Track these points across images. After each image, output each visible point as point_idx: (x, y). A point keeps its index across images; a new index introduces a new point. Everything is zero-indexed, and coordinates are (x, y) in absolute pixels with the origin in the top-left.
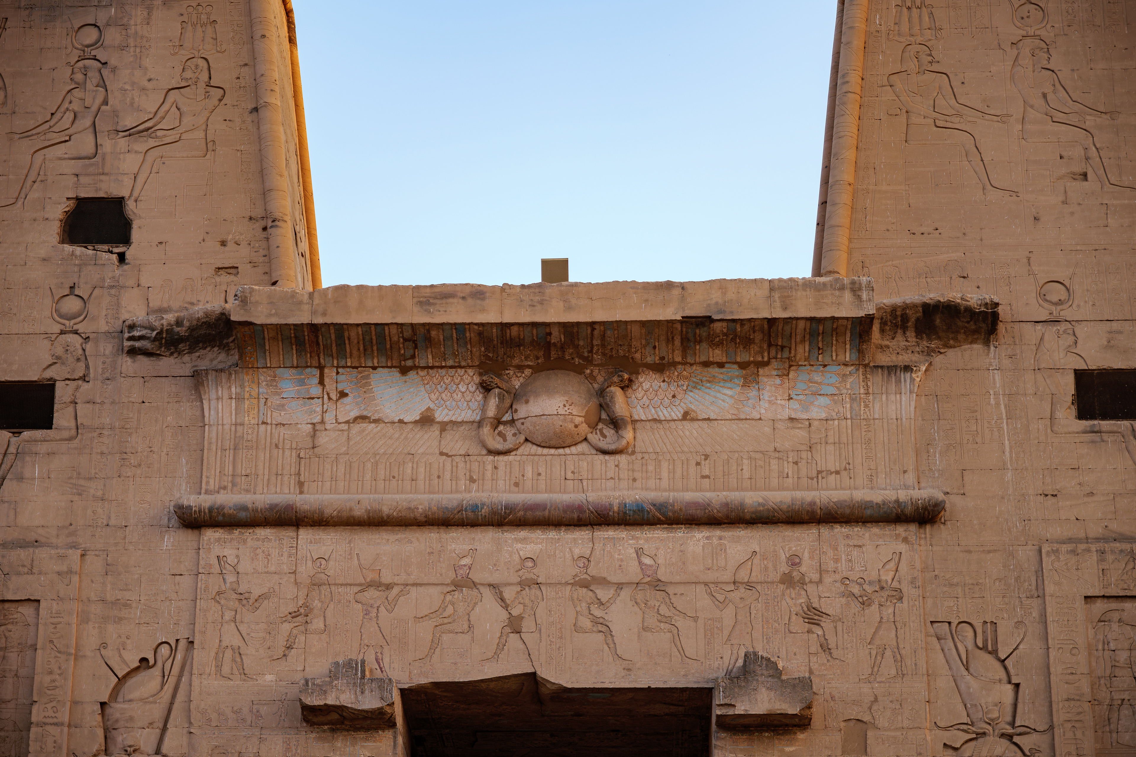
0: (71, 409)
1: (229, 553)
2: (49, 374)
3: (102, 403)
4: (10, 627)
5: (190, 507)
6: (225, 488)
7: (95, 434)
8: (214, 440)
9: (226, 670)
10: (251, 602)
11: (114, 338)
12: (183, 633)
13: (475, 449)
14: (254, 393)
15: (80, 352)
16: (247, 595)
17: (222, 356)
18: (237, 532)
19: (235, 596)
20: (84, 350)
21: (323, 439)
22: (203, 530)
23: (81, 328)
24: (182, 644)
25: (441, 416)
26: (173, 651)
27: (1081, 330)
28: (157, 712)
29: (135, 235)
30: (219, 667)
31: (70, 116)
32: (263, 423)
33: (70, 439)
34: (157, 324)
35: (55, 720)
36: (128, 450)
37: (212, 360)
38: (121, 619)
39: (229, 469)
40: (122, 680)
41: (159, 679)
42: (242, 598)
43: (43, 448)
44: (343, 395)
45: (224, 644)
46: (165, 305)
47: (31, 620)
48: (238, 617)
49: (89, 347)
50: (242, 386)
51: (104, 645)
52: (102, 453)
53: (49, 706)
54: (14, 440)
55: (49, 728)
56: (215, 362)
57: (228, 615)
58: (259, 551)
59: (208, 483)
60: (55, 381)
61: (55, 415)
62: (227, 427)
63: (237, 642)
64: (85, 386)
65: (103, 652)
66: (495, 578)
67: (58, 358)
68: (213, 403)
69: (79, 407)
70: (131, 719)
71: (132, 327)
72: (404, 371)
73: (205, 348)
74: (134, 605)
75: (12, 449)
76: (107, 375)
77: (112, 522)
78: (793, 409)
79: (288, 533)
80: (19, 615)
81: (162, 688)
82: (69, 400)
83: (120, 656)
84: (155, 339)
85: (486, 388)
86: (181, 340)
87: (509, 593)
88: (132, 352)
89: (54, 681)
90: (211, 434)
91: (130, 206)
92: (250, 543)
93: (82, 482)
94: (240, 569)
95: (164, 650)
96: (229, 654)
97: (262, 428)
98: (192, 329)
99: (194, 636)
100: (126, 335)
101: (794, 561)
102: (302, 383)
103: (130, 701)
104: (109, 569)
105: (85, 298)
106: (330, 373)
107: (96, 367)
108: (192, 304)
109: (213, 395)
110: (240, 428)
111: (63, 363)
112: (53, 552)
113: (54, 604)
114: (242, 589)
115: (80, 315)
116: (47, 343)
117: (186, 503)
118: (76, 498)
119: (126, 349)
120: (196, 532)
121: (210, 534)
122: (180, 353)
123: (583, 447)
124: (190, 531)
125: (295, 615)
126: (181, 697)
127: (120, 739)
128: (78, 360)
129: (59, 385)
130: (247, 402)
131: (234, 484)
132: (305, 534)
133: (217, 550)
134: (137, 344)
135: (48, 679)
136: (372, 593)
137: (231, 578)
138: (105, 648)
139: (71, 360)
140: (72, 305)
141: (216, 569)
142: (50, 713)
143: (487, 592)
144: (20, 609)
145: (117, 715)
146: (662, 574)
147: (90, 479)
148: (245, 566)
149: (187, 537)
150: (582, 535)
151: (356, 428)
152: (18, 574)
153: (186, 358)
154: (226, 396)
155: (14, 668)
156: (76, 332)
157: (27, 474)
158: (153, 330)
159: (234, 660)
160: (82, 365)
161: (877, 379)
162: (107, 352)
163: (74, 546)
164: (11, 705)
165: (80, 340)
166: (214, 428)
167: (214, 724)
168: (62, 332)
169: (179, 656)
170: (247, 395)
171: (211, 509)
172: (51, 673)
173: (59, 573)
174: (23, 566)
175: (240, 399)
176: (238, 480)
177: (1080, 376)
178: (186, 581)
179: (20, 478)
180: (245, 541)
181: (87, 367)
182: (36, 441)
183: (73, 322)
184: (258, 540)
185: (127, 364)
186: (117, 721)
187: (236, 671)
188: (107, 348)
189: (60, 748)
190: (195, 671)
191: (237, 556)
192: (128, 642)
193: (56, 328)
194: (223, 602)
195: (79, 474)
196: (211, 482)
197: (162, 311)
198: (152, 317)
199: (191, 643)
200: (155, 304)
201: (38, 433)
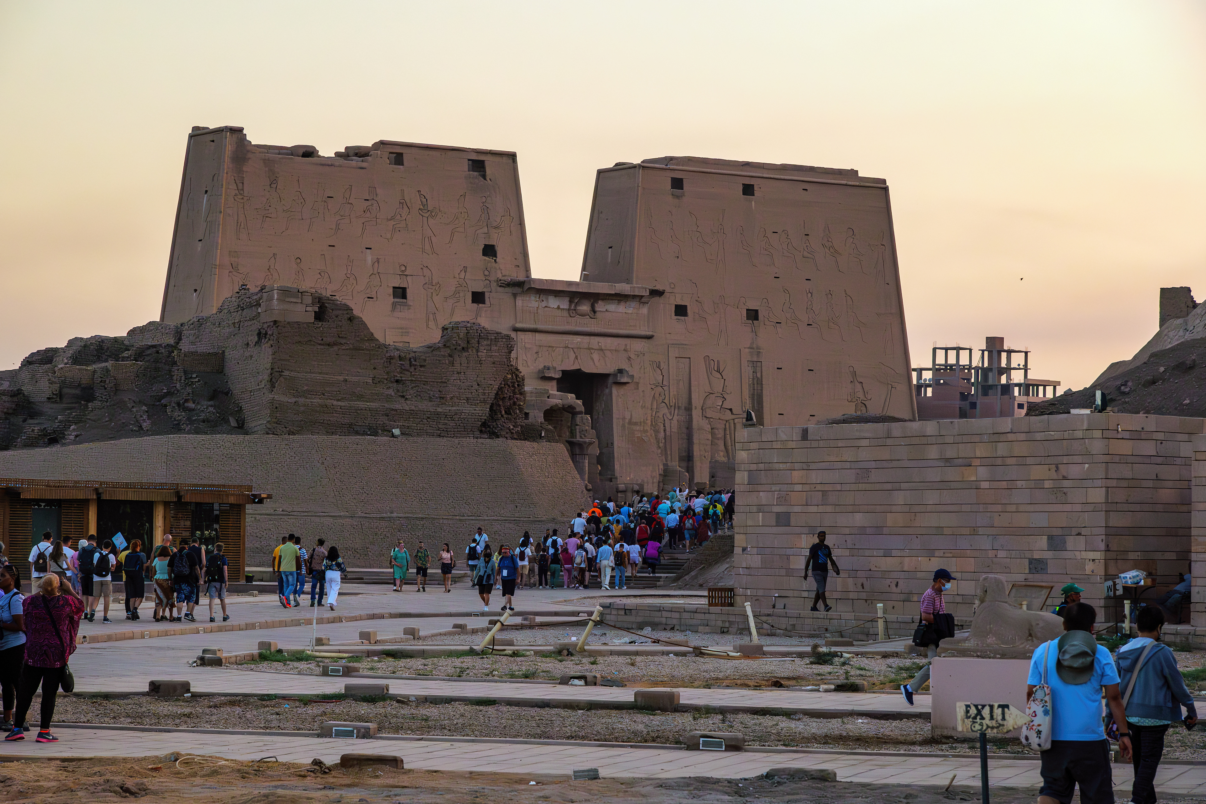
0: (489, 300)
1: (523, 337)
2: (484, 290)
3: (495, 299)
6: (521, 322)
7: (494, 307)
8: (518, 311)
11: (497, 282)
13: (568, 315)
17: (518, 290)
18: (524, 333)
20: (490, 285)
21: (539, 311)
23: (489, 279)
25: (562, 307)
27: (677, 295)
29: (498, 255)
30: (523, 364)
31: (482, 221)
33: (489, 307)
34: (507, 280)
36: (501, 311)
37: (516, 290)
39: (522, 317)
42: (526, 348)
43: (484, 309)
44: (543, 301)
45: (523, 359)
46: (507, 275)
48: (526, 353)
50: (522, 298)
52: (496, 311)
54: (479, 306)
57: (524, 352)
58: (529, 337)
60: (485, 292)
61: (486, 301)
62: (521, 307)
63: (526, 358)
64: (491, 294)
66: (572, 346)
67: (485, 286)
68: (518, 301)
69: (491, 299)
71: (500, 280)
72: (555, 296)
73: (514, 287)
75: (478, 309)
76: (495, 292)
77: (500, 328)
78: (624, 310)
79: (534, 333)
82: (488, 297)
84: (505, 284)
85: (571, 302)
86: (510, 285)
87: (575, 350)
88: (500, 286)
91: (496, 248)
96: (524, 361)
98: (512, 282)
100: (499, 282)
101: (626, 345)
102: (536, 297)
105: (489, 271)
106: (541, 296)
107: (493, 290)
108: (511, 275)
109: (518, 299)
110: (523, 307)
111: (486, 288)
115: (489, 276)
116: (482, 282)
120: (516, 332)
121: (519, 333)
122: (510, 288)
123: (588, 317)
124: (514, 331)
125: (536, 353)
131: (523, 321)
132: (537, 334)
133: (521, 337)
134: (502, 285)
136: (550, 349)
137: (524, 344)
139: (488, 287)
140: (486, 273)
143: (571, 349)
146: (603, 348)
147: (494, 318)
148: (526, 341)
150: (587, 338)
151: (546, 309)
158: (504, 281)
159: (526, 363)
160: (490, 288)
161: (642, 304)
162: (495, 286)
165: (489, 282)
166: (518, 307)
171: (521, 328)
177: (676, 306)
179: (481, 316)
180: (526, 335)
182: (483, 307)
183: (487, 277)
184: (528, 335)
185: (499, 289)
187: (526, 365)
188: (495, 284)
191: (525, 339)
193: (484, 279)
194: (522, 349)
195: (492, 316)
196: (518, 320)
197: (504, 276)
198: (505, 278)
199: (517, 358)
200: (503, 274)
201: (483, 305)
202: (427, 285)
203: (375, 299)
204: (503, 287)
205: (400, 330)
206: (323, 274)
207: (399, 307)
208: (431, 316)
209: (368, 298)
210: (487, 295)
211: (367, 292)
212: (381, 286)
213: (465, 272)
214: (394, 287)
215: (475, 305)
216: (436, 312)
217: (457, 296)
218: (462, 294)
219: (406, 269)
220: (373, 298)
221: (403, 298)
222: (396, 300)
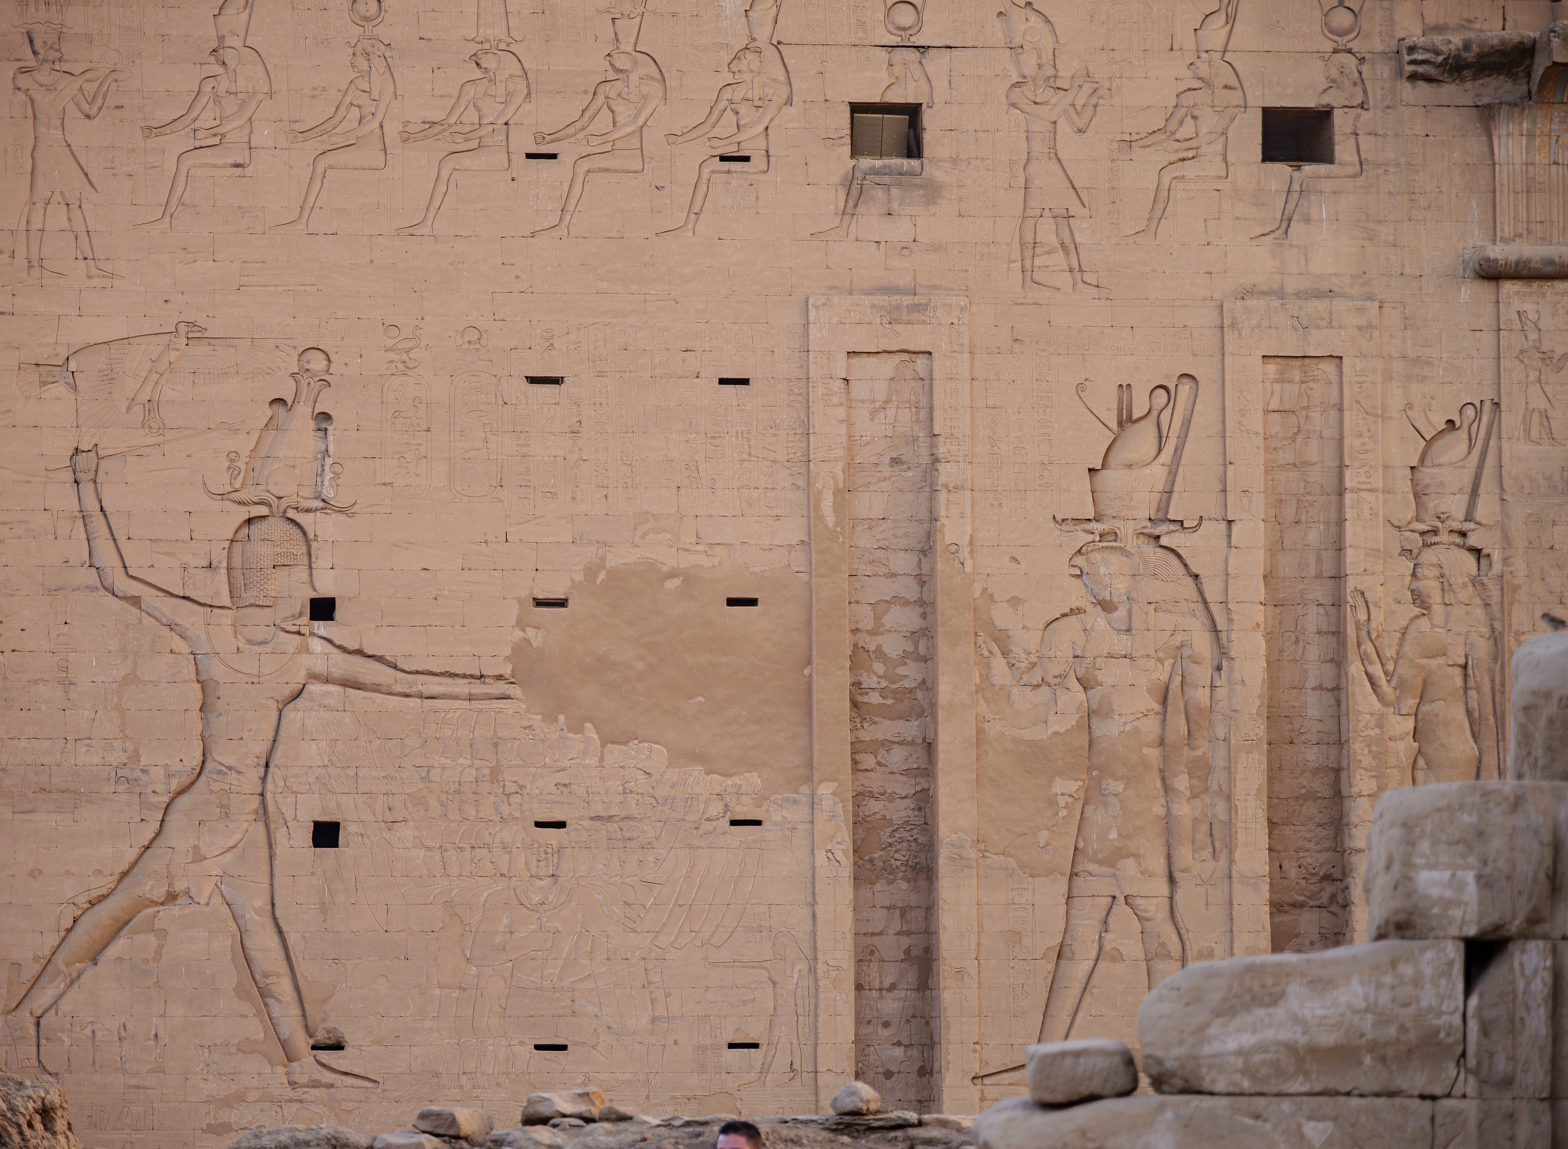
0: (1352, 141)
1: (1529, 307)
2: (1326, 100)
3: (1385, 135)
4: (1311, 384)
5: (1496, 260)
6: (1520, 236)
7: (1381, 171)
8: (1505, 181)
9: (1534, 434)
10: (1555, 361)
11: (1390, 59)
12: (1488, 394)
14: (1546, 130)
15: (1357, 75)
16: (1550, 354)
17: (1509, 85)
18: (1535, 285)
19: (1538, 355)
20: (1360, 73)
22: (1501, 283)
23: (1355, 46)
24: (1487, 405)
26: (1478, 413)
28: (1466, 477)
30: (1528, 431)
32: (1555, 163)
33: (1354, 176)
34: (1444, 48)
35: (1369, 486)
36: (1416, 190)
37: (1496, 89)
38: (1424, 378)
39: (1523, 215)
40: (1429, 443)
41: (1467, 442)
42: (1546, 357)
43: (1327, 186)
45: (1531, 407)
46: (1442, 22)
47: (1333, 377)
48: (1543, 377)
49: (1365, 69)
50: (1534, 122)
51: (1410, 406)
52: (1390, 193)
53: (1362, 470)
54: (1296, 174)
55: (1363, 494)
56: (1500, 92)
57: (1533, 375)
58: (1559, 306)
59: (1502, 229)
60: (1333, 108)
61: (1337, 148)
62: (1517, 167)
63: (1543, 404)
64: (1366, 115)
65: (1409, 413)
67: (1334, 81)
68: (1504, 140)
69: (1361, 139)
70: (1442, 484)
71: (1412, 49)
73: (1490, 76)
74: (1436, 363)
75: (1296, 187)
76: (1387, 103)
77: (1407, 271)
80: (1320, 372)
81: (1469, 453)
82: (1349, 131)
83: (1427, 418)
84: (1440, 65)
86: (1468, 66)
88: (1414, 77)
89: (1364, 444)
90: (1502, 174)
92: (1549, 297)
93: (1371, 225)
94: (1542, 326)
95: (1470, 412)
96: (1536, 417)
97: (1554, 168)
98: (1481, 56)
99: (1499, 397)
100: (1407, 58)
103: (1440, 465)
104: (1408, 323)
105: (1356, 10)
107: (1376, 95)
108: (1469, 21)
109: (1504, 132)
110: (1531, 168)
111: (1338, 88)
112: (1350, 303)
113: (1358, 361)
114: (1545, 347)
115: (1352, 31)
116: (1320, 63)
117: (1492, 256)
118: (1367, 243)
119: (1407, 74)
120: (1493, 283)
121: (1509, 287)
122: (1462, 79)
124: (1486, 282)
126: (1490, 461)
127: (1431, 505)
128: (1355, 84)
129: (1337, 114)
130: (1538, 140)
131: (1529, 232)
133: (1517, 305)
134: (1420, 69)
135: (1357, 442)
137: (1533, 336)
138: (1410, 409)
139: (1347, 84)
140: (1341, 20)
141: (1517, 325)
142: (1363, 478)
144: (1321, 366)
145: (1427, 480)
147: (1380, 222)
148: (1546, 323)
149: (1486, 289)
152: (1318, 327)
153: (1469, 85)
154: (1517, 132)
155: (1318, 428)
156: (1350, 51)
157: (1314, 215)
158: (1437, 53)
159: (1542, 424)
160: (1359, 90)
162: (1385, 76)
163: (1370, 298)
164: (1317, 468)
165: (1356, 61)
166: (1505, 168)
167: (1526, 491)
168: (1335, 51)
169: (1485, 419)
170: (1538, 132)
171: (1517, 263)
172: (1360, 435)
173: (1359, 328)
174: (1322, 319)
175: (1531, 136)
176: (1533, 226)
178: (1487, 338)
179: (1307, 220)
180: (1544, 295)
181: (1365, 92)
182: (1319, 177)
183: (1346, 38)
184: (1557, 294)
185: (1407, 91)
186: (1427, 486)
187: (1544, 436)
188: (1385, 70)
189: (1377, 515)
190: (1504, 435)
191: (1538, 312)
192: (1433, 402)
193: (1329, 46)
194: (1526, 361)
195: (1368, 216)
196: (1506, 229)
197: (1439, 29)
198: (1437, 39)
199: (1497, 405)
200: (1431, 20)
201: (1321, 169)
202: (1028, 90)
203: (758, 162)
204: (1429, 79)
205: (882, 300)
206: (489, 62)
207: (879, 193)
208: (1047, 232)
209: (723, 159)
210: (1341, 122)
211: (716, 132)
212: (789, 102)
213: (1231, 20)
214: (856, 108)
215: (1281, 169)
216: (1075, 208)
217: (1187, 129)
218: (1210, 122)
219: (920, 20)
220: (746, 159)
221: (910, 155)
222: (866, 163)
